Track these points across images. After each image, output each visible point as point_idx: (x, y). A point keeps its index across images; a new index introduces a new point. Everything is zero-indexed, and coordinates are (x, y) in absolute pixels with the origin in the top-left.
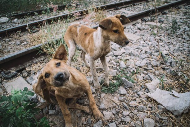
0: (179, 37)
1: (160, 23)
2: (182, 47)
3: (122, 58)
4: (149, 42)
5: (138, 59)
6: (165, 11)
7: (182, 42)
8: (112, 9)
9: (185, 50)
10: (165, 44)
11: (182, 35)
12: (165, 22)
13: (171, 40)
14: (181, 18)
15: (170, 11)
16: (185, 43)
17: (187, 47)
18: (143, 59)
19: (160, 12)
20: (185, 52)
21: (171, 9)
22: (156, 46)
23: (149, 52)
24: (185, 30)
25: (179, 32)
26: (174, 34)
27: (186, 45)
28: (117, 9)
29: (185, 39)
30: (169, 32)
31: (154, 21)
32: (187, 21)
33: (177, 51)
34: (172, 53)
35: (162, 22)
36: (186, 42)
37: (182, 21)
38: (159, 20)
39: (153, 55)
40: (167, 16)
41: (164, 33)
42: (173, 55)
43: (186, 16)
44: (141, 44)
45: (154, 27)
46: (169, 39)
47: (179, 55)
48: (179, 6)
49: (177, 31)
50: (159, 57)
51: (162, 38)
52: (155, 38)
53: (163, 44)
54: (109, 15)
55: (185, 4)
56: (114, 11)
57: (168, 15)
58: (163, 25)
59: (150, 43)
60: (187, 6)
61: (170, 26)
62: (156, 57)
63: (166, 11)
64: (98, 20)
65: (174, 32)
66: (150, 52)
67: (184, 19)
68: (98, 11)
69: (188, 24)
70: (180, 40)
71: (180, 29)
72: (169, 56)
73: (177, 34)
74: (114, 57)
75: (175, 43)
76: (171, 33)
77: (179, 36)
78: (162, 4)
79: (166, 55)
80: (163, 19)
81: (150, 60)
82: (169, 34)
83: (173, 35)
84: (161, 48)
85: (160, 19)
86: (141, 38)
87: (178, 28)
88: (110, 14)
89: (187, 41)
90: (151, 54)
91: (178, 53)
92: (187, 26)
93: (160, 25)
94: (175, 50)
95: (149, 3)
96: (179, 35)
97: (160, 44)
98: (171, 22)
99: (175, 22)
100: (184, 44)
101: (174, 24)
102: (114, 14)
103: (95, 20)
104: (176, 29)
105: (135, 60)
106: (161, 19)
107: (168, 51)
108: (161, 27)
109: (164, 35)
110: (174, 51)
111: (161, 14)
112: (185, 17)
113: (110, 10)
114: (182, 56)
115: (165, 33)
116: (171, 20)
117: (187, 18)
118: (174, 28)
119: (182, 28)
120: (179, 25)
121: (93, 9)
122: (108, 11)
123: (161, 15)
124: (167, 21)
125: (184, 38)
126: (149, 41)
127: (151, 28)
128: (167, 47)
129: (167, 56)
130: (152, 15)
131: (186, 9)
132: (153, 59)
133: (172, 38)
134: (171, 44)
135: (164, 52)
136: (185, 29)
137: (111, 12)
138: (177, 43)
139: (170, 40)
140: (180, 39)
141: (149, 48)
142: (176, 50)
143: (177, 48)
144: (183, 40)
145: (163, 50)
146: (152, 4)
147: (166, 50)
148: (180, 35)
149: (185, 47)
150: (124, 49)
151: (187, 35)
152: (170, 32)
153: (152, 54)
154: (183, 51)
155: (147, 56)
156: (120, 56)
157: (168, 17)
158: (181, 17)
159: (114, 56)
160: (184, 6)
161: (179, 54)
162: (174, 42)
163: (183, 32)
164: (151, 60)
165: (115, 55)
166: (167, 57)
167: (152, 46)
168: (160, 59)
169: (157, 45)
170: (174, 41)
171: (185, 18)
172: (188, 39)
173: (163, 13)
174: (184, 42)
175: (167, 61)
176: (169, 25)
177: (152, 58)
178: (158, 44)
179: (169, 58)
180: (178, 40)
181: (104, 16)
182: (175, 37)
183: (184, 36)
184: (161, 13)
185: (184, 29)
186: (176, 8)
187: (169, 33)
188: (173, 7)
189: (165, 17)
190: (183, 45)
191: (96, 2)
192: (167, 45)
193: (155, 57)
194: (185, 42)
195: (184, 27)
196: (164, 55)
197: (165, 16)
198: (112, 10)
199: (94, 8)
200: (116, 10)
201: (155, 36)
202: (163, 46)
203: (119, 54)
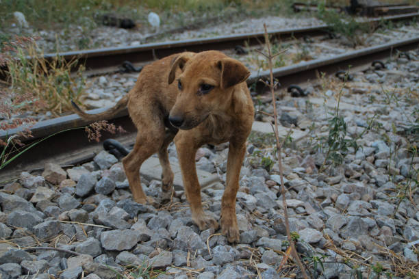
0: (358, 179)
1: (284, 125)
2: (370, 216)
3: (137, 261)
4: (246, 196)
5: (201, 263)
6: (302, 86)
7: (368, 196)
8: (111, 70)
9: (384, 228)
10: (307, 204)
11: (368, 171)
12: (304, 123)
13: (329, 188)
14: (357, 112)
15: (319, 87)
16: (379, 198)
17: (389, 216)
18: (223, 265)
19: (286, 90)
20: (385, 232)
21: (322, 81)
22: (274, 212)
23: (249, 236)
24: (374, 152)
25: (355, 160)
26: (337, 165)
27: (385, 206)
28: (129, 70)
29: (377, 184)
30: (321, 159)
31: (264, 119)
32: (380, 121)
33: (353, 230)
34: (336, 238)
35: (295, 122)
36: (385, 196)
37: (363, 122)
38: (282, 116)
39: (262, 246)
40: (311, 104)
41: (301, 161)
42: (339, 246)
43: (375, 104)
44: (215, 204)
45: (263, 140)
46: (322, 183)
47: (365, 248)
48: (350, 72)
49: (350, 157)
50: (288, 254)
51: (297, 181)
52: (267, 179)
53: (299, 202)
54: (97, 90)
55: (366, 67)
56: (117, 79)
57: (312, 100)
58: (297, 134)
59: (251, 199)
60: (374, 71)
61: (323, 138)
62: (276, 255)
63: (307, 86)
64: (48, 106)
65: (339, 161)
66: (252, 233)
67: (371, 116)
68: (49, 68)
69: (382, 132)
70: (362, 189)
71: (356, 148)
72: (324, 248)
73: (350, 166)
74: (103, 259)
75: (342, 199)
76: (328, 164)
77: (357, 174)
78: (290, 63)
79: (315, 244)
80: (295, 113)
81: (251, 269)
82: (318, 167)
83: (335, 170)
84: (293, 219)
85: (284, 111)
86: (218, 180)
87: (351, 146)
88: (101, 88)
89: (388, 192)
90: (256, 241)
91: (360, 237)
92: (382, 139)
93: (286, 133)
94: (345, 225)
95: (247, 56)
96: (354, 169)
97: (290, 202)
98: (326, 122)
99: (338, 125)
100: (378, 202)
101: (336, 129)
102: (117, 88)
103: (37, 104)
104: (344, 148)
105: (190, 271)
106: (288, 111)
107: (321, 229)
108: (290, 139)
109: (303, 169)
110: (343, 230)
111: (289, 94)
112: (372, 108)
113: (100, 71)
114: (375, 251)
115: (304, 161)
116: (323, 116)
117: (378, 112)
118: (337, 144)
119: (365, 145)
120: (354, 136)
121: (31, 61)
122: (92, 76)
123: (288, 97)
124: (310, 118)
125: (373, 180)
126: (247, 192)
127: (252, 142)
128: (315, 215)
129: (318, 249)
130: (256, 95)
131: (372, 82)
132: (263, 266)
133: (332, 179)
134: (329, 205)
135: (308, 235)
136: (377, 148)
137: (103, 79)
138: (351, 199)
139: (325, 189)
140: (359, 184)
141: (247, 221)
142: (348, 226)
143: (353, 219)
144: (371, 189)
145: (303, 228)
146: (258, 60)
147: (311, 226)
148: (358, 171)
149: (382, 214)
150: (147, 222)
151: (383, 171)
152: (324, 159)
153: (260, 242)
154: (377, 231)
155: (240, 250)
156: (129, 251)
157: (313, 107)
158: (358, 108)
159: (104, 251)
160: (365, 72)
161: (364, 241)
162: (339, 198)
163: (370, 158)
164: (257, 266)
165: (107, 247)
166: (317, 253)
167: (260, 210)
168: (290, 261)
169: (277, 208)
170: (340, 193)
171: (370, 113)
172: (390, 185)
173: (295, 90)
174: (375, 198)
175: (319, 273)
176: (319, 134)
177: (261, 262)
178: (280, 203)
179: (327, 259)
180: (353, 188)
181: (76, 93)
182: (341, 176)
183: (374, 173)
184: (289, 90)
185: (372, 149)
186: (337, 75)
187: (319, 162)
188: (329, 73)
189: (304, 104)
190: (375, 206)
191: (48, 41)
192: (315, 207)
193: (270, 254)
194: (379, 194)
195: (371, 142)
196: (308, 247)
197: (301, 100)
198: (110, 74)
199: (35, 56)
200: (125, 75)
201: (267, 174)
202: (301, 210)
203: (124, 243)
